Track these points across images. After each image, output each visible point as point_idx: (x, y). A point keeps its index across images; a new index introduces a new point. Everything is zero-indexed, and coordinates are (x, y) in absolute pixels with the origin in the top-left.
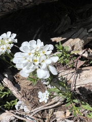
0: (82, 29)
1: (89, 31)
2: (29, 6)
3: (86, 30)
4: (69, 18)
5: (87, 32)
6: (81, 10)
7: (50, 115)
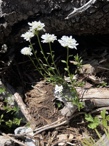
0: (95, 60)
1: (99, 62)
2: (60, 33)
3: (97, 61)
4: (86, 53)
5: (98, 63)
6: (97, 50)
7: (52, 138)
